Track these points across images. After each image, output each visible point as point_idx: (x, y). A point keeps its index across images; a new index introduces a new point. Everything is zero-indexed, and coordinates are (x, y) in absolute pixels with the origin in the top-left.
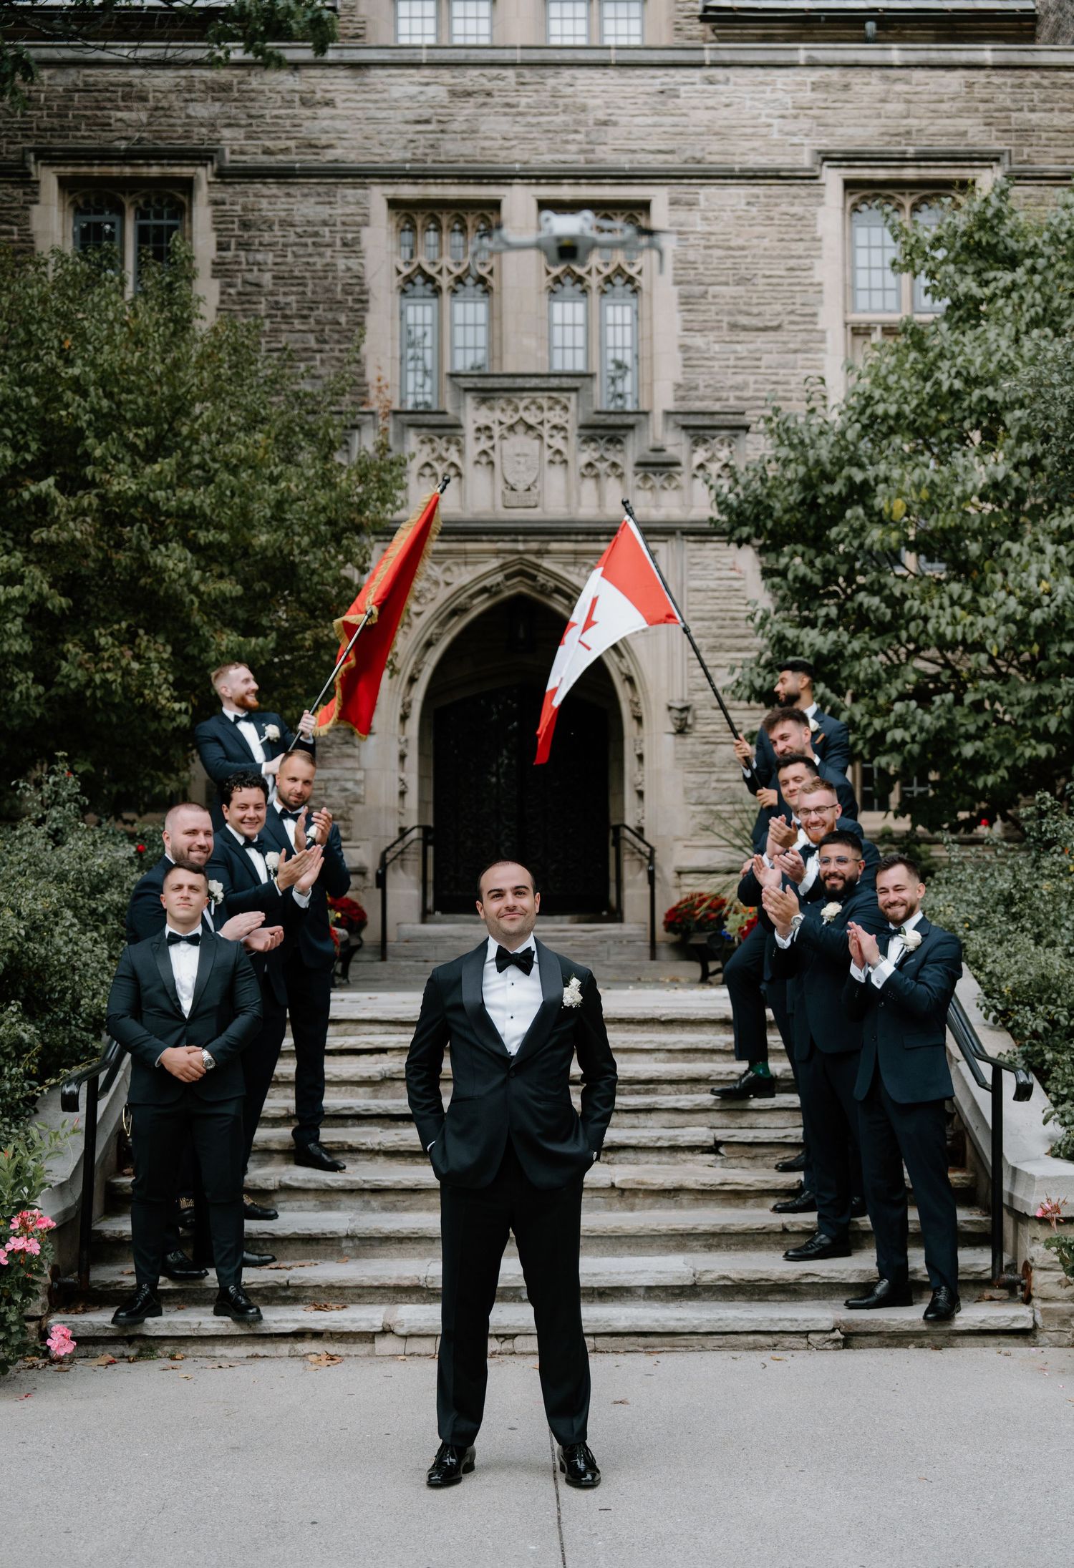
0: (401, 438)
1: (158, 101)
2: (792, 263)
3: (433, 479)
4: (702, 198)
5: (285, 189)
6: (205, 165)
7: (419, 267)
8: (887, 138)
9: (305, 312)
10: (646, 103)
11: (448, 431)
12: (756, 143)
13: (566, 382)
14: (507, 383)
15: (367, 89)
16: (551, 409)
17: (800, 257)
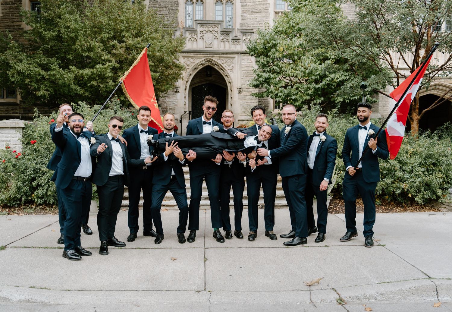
0: (185, 33)
3: (191, 42)
9: (166, 7)
11: (194, 32)
13: (218, 22)
14: (206, 22)
16: (215, 28)
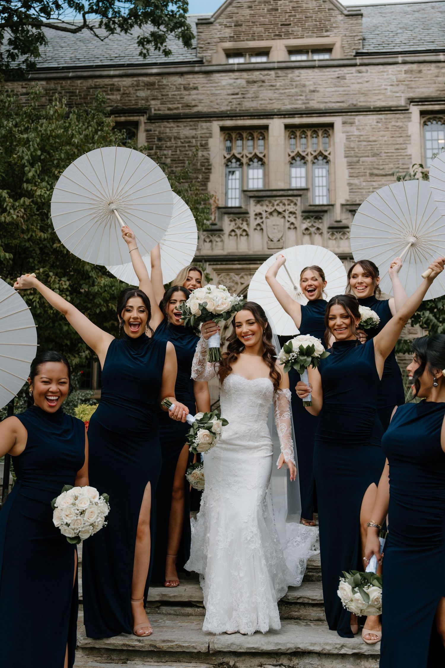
0: (221, 219)
1: (125, 91)
2: (397, 146)
3: (236, 237)
4: (356, 121)
5: (176, 124)
6: (143, 116)
7: (234, 155)
8: (439, 92)
10: (331, 82)
11: (242, 215)
12: (380, 97)
13: (296, 193)
14: (269, 193)
15: (211, 82)
16: (289, 205)
17: (401, 144)
